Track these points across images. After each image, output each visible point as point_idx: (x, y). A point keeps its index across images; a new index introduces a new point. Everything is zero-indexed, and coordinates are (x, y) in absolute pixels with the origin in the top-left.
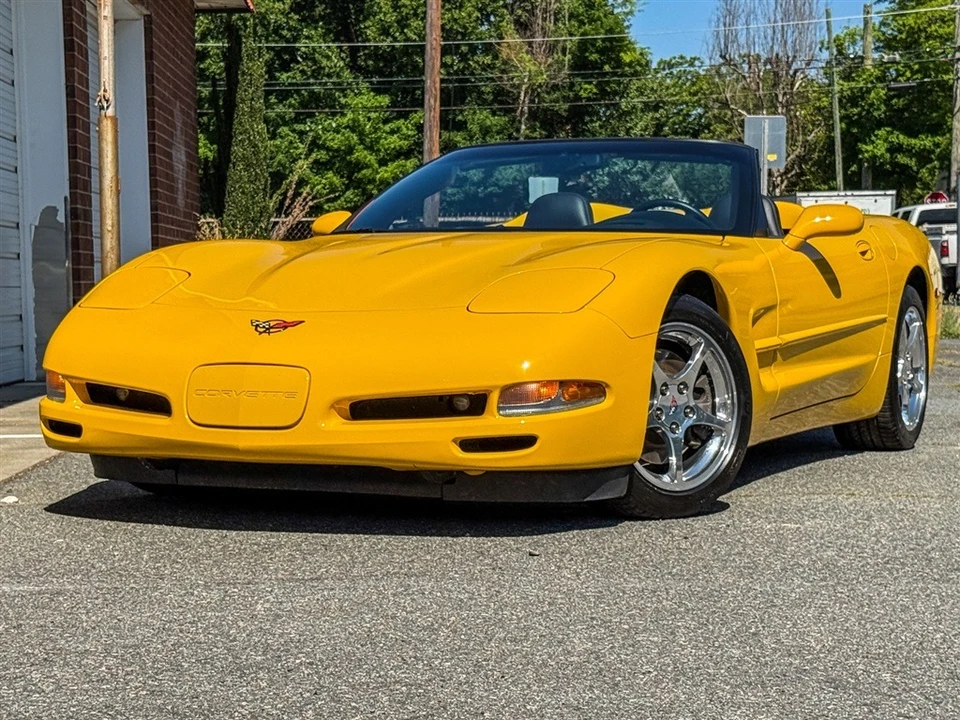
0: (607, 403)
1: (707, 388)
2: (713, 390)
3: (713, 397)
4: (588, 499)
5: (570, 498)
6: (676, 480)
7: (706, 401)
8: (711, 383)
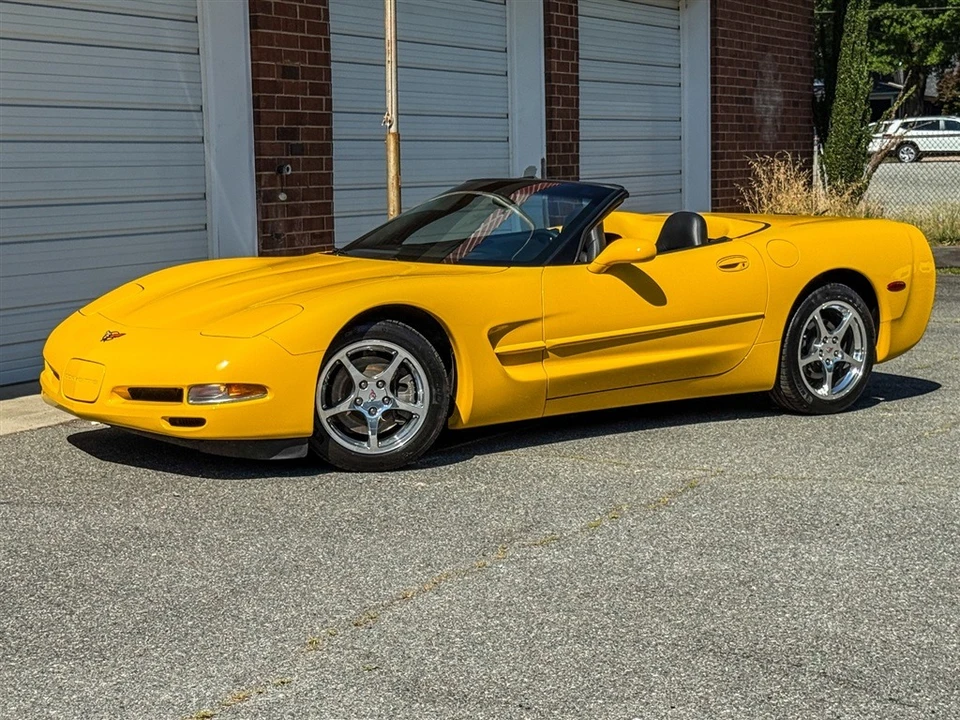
0: (268, 397)
1: (410, 384)
2: (415, 385)
3: (416, 390)
4: (274, 458)
5: (261, 457)
6: (372, 447)
7: (408, 393)
8: (414, 380)
